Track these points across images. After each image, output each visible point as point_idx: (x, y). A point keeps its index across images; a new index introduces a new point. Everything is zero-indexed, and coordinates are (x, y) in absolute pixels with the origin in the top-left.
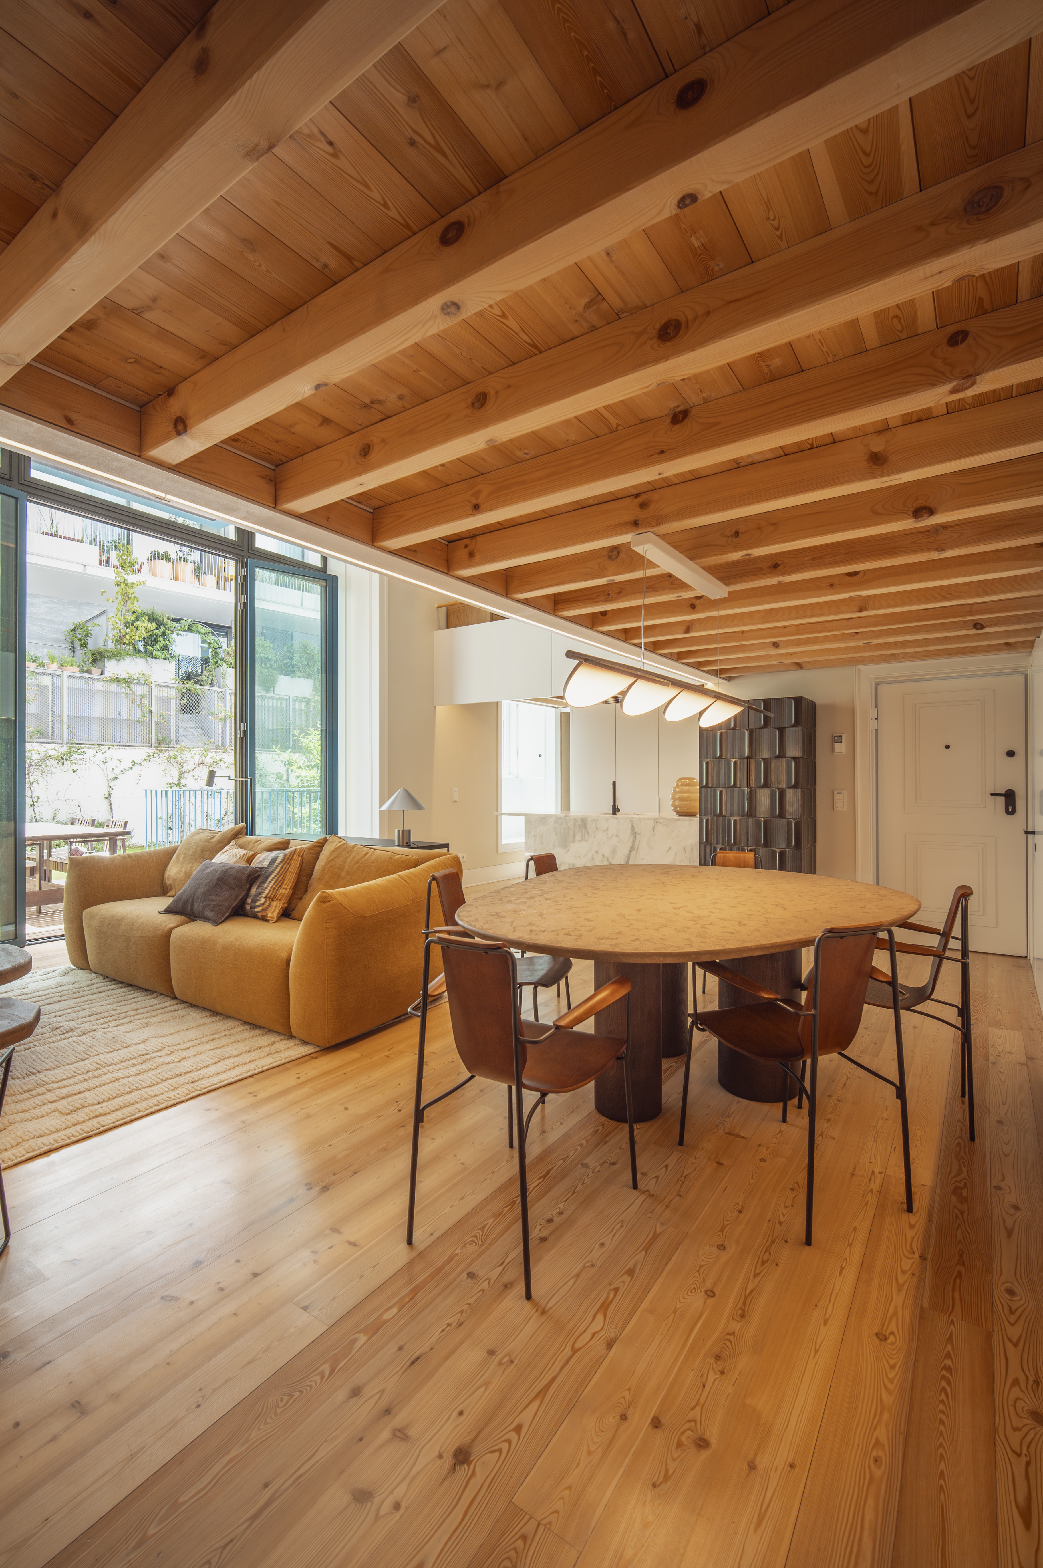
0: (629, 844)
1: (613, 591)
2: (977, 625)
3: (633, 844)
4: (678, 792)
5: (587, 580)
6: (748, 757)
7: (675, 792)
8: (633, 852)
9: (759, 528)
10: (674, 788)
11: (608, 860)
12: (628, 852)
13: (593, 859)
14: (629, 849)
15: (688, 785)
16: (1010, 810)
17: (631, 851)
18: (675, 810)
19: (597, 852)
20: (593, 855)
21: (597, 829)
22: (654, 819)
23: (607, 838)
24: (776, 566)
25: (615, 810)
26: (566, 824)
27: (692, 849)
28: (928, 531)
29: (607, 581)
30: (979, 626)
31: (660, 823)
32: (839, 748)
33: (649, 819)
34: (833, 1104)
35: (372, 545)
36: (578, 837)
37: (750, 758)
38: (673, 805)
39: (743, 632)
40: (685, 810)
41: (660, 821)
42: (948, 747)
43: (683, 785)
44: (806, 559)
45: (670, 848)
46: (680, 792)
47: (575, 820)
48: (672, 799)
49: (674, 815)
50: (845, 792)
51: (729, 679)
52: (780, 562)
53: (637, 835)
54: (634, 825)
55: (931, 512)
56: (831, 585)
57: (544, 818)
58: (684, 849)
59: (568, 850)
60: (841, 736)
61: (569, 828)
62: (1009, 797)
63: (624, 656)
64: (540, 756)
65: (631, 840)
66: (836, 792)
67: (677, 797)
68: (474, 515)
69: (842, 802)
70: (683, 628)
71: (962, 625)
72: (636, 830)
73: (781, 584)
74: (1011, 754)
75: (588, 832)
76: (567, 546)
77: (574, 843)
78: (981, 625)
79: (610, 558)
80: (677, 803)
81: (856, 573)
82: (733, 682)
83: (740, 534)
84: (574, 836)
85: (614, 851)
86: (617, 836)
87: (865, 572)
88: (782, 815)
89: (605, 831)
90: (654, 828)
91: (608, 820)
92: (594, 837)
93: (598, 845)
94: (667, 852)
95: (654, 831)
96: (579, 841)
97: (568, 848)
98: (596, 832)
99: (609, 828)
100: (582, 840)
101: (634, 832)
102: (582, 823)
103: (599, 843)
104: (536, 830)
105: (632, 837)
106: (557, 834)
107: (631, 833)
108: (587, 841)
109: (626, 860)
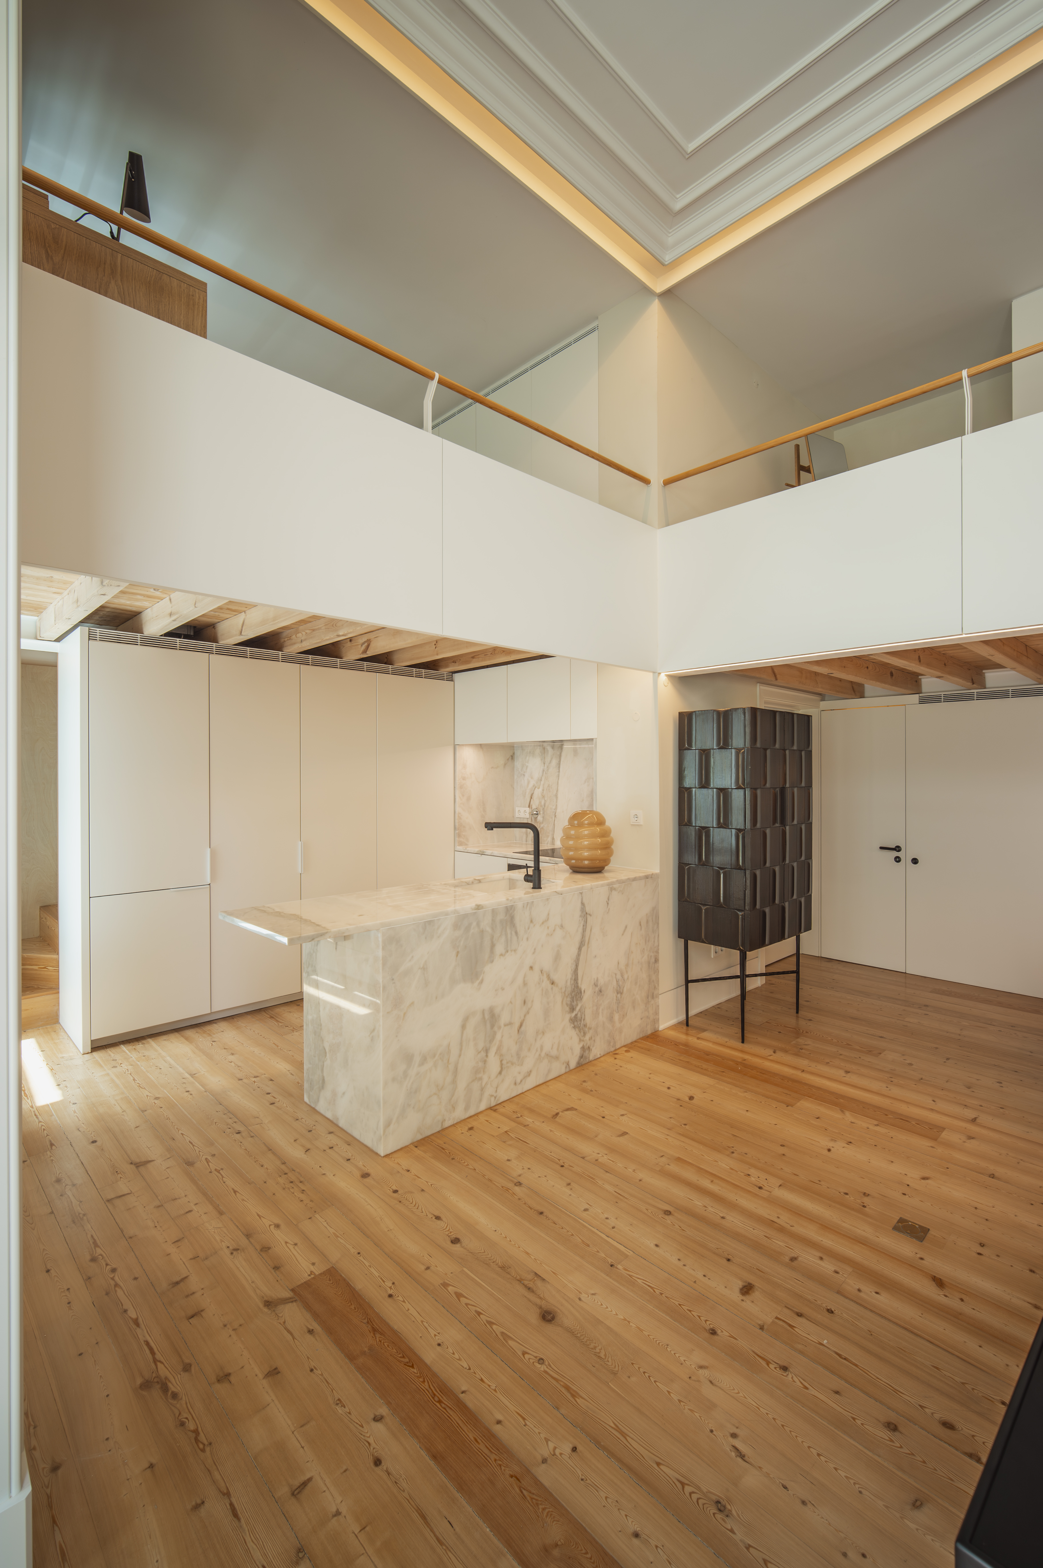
0: (578, 937)
3: (583, 936)
8: (584, 949)
11: (548, 977)
12: (576, 952)
13: (525, 984)
14: (577, 945)
17: (580, 949)
19: (531, 968)
20: (525, 976)
21: (531, 921)
23: (548, 935)
26: (478, 925)
27: (647, 922)
31: (615, 889)
36: (500, 948)
41: (615, 886)
45: (626, 927)
47: (494, 912)
53: (588, 916)
54: (584, 901)
57: (430, 922)
58: (640, 925)
59: (482, 981)
61: (482, 932)
65: (580, 930)
72: (588, 909)
75: (516, 933)
77: (492, 962)
84: (493, 946)
85: (557, 958)
86: (562, 926)
89: (543, 923)
90: (608, 900)
91: (548, 899)
92: (527, 939)
93: (534, 953)
94: (623, 935)
95: (608, 904)
96: (501, 955)
97: (481, 978)
98: (528, 928)
99: (548, 914)
100: (507, 951)
101: (585, 913)
102: (506, 916)
103: (535, 949)
104: (413, 957)
105: (582, 923)
106: (458, 952)
107: (581, 916)
108: (515, 951)
109: (574, 967)
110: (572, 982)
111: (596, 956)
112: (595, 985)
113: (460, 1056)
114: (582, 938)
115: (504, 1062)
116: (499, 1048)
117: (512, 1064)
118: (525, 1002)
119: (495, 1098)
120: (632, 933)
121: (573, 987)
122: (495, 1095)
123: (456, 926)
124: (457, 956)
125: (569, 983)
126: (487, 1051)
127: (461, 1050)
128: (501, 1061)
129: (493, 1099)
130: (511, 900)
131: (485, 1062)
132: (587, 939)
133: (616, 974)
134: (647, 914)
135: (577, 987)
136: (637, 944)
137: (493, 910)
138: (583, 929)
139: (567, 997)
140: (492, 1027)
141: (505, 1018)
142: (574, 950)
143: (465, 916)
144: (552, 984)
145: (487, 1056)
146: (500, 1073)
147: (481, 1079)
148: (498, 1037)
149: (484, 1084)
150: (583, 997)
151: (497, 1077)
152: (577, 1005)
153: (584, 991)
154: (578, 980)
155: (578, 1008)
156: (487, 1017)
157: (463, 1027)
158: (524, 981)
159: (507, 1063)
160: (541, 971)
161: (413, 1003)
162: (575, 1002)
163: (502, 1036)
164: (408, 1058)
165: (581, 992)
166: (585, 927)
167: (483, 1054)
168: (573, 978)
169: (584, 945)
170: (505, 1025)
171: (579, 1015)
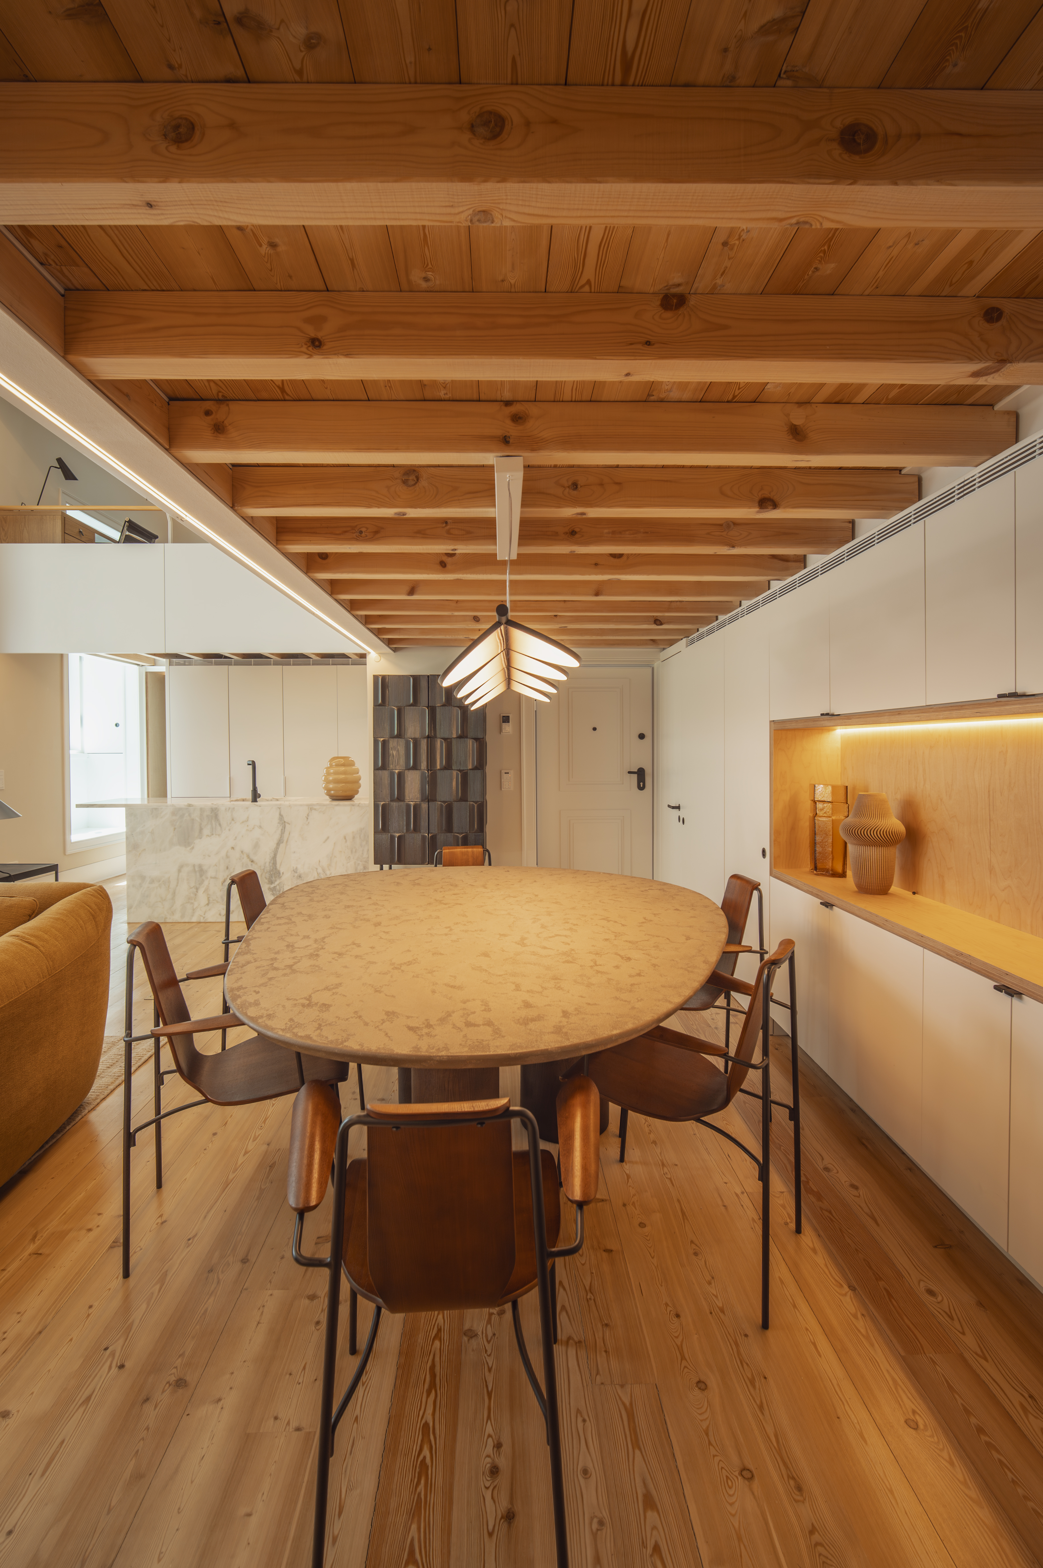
0: (277, 837)
1: (367, 528)
2: (657, 621)
3: (282, 836)
4: (332, 773)
5: (369, 506)
6: (428, 737)
7: (328, 774)
8: (282, 845)
9: (601, 485)
10: (327, 768)
11: (248, 856)
12: (275, 845)
13: (227, 857)
14: (276, 842)
15: (343, 765)
16: (642, 786)
17: (278, 844)
18: (328, 794)
19: (233, 848)
20: (227, 852)
21: (233, 820)
22: (308, 805)
23: (247, 830)
24: (573, 533)
25: (255, 796)
26: (190, 815)
27: (354, 838)
28: (721, 525)
29: (396, 514)
30: (658, 623)
31: (315, 809)
32: (508, 728)
33: (301, 805)
34: (644, 1121)
35: (64, 357)
36: (206, 831)
37: (430, 737)
38: (325, 788)
39: (457, 601)
40: (340, 793)
41: (315, 807)
42: (595, 729)
43: (337, 765)
44: (606, 531)
45: (328, 838)
46: (335, 773)
47: (202, 810)
48: (324, 781)
49: (326, 800)
50: (511, 772)
51: (395, 650)
52: (577, 530)
53: (287, 825)
54: (282, 813)
55: (775, 506)
56: (596, 564)
57: (156, 809)
58: (345, 839)
59: (193, 848)
60: (509, 716)
61: (193, 820)
62: (641, 774)
63: (313, 614)
64: (117, 725)
65: (279, 832)
66: (503, 772)
67: (331, 778)
68: (310, 356)
69: (509, 782)
70: (407, 588)
71: (645, 620)
72: (285, 820)
73: (573, 555)
74: (642, 736)
75: (220, 825)
76: (397, 449)
77: (201, 838)
78: (660, 621)
79: (405, 482)
80: (331, 786)
81: (620, 556)
82: (398, 653)
83: (579, 486)
84: (201, 830)
85: (256, 846)
86: (260, 827)
87: (629, 556)
88: (464, 798)
89: (243, 822)
90: (308, 815)
91: (247, 808)
92: (229, 830)
93: (235, 840)
94: (324, 842)
95: (307, 819)
96: (208, 836)
97: (192, 846)
98: (230, 824)
99: (248, 818)
100: (213, 834)
101: (283, 821)
102: (211, 813)
103: (236, 837)
104: (144, 825)
105: (280, 828)
106: (175, 828)
107: (279, 823)
108: (219, 835)
109: (272, 855)
110: (271, 865)
111: (294, 852)
112: (294, 872)
113: (177, 886)
114: (281, 838)
115: (211, 899)
116: (206, 890)
117: (218, 902)
118: (227, 868)
119: (204, 918)
120: (335, 843)
121: (272, 868)
122: (204, 916)
123: (174, 813)
124: (174, 830)
125: (267, 864)
126: (197, 889)
127: (178, 883)
128: (208, 898)
129: (202, 918)
130: (215, 805)
131: (196, 895)
132: (285, 839)
133: (317, 869)
134: (353, 832)
135: (276, 869)
136: (341, 852)
137: (201, 809)
138: (282, 832)
139: (266, 873)
140: (201, 876)
141: (211, 873)
142: (272, 845)
143: (180, 809)
144: (252, 862)
145: (197, 892)
146: (208, 904)
147: (192, 903)
148: (206, 883)
149: (195, 907)
150: (281, 877)
151: (205, 906)
152: (276, 881)
153: (283, 873)
154: (276, 864)
155: (277, 883)
156: (197, 869)
157: (179, 871)
158: (227, 855)
159: (213, 900)
160: (242, 852)
161: (145, 850)
162: (274, 878)
163: (209, 884)
164: (143, 878)
165: (279, 873)
166: (283, 831)
167: (194, 890)
168: (272, 862)
169: (283, 843)
170: (211, 878)
171: (278, 887)
